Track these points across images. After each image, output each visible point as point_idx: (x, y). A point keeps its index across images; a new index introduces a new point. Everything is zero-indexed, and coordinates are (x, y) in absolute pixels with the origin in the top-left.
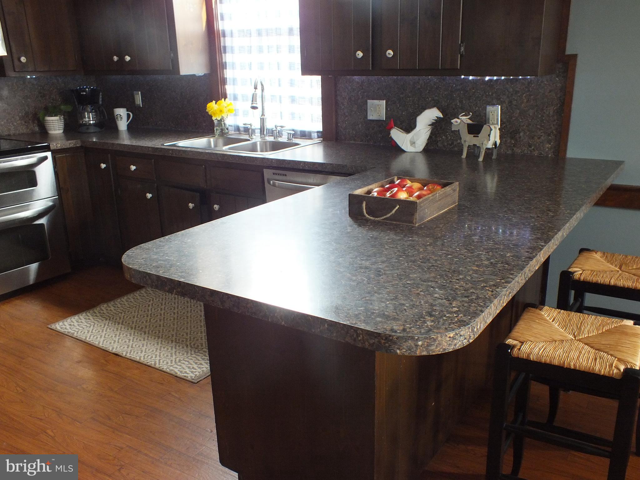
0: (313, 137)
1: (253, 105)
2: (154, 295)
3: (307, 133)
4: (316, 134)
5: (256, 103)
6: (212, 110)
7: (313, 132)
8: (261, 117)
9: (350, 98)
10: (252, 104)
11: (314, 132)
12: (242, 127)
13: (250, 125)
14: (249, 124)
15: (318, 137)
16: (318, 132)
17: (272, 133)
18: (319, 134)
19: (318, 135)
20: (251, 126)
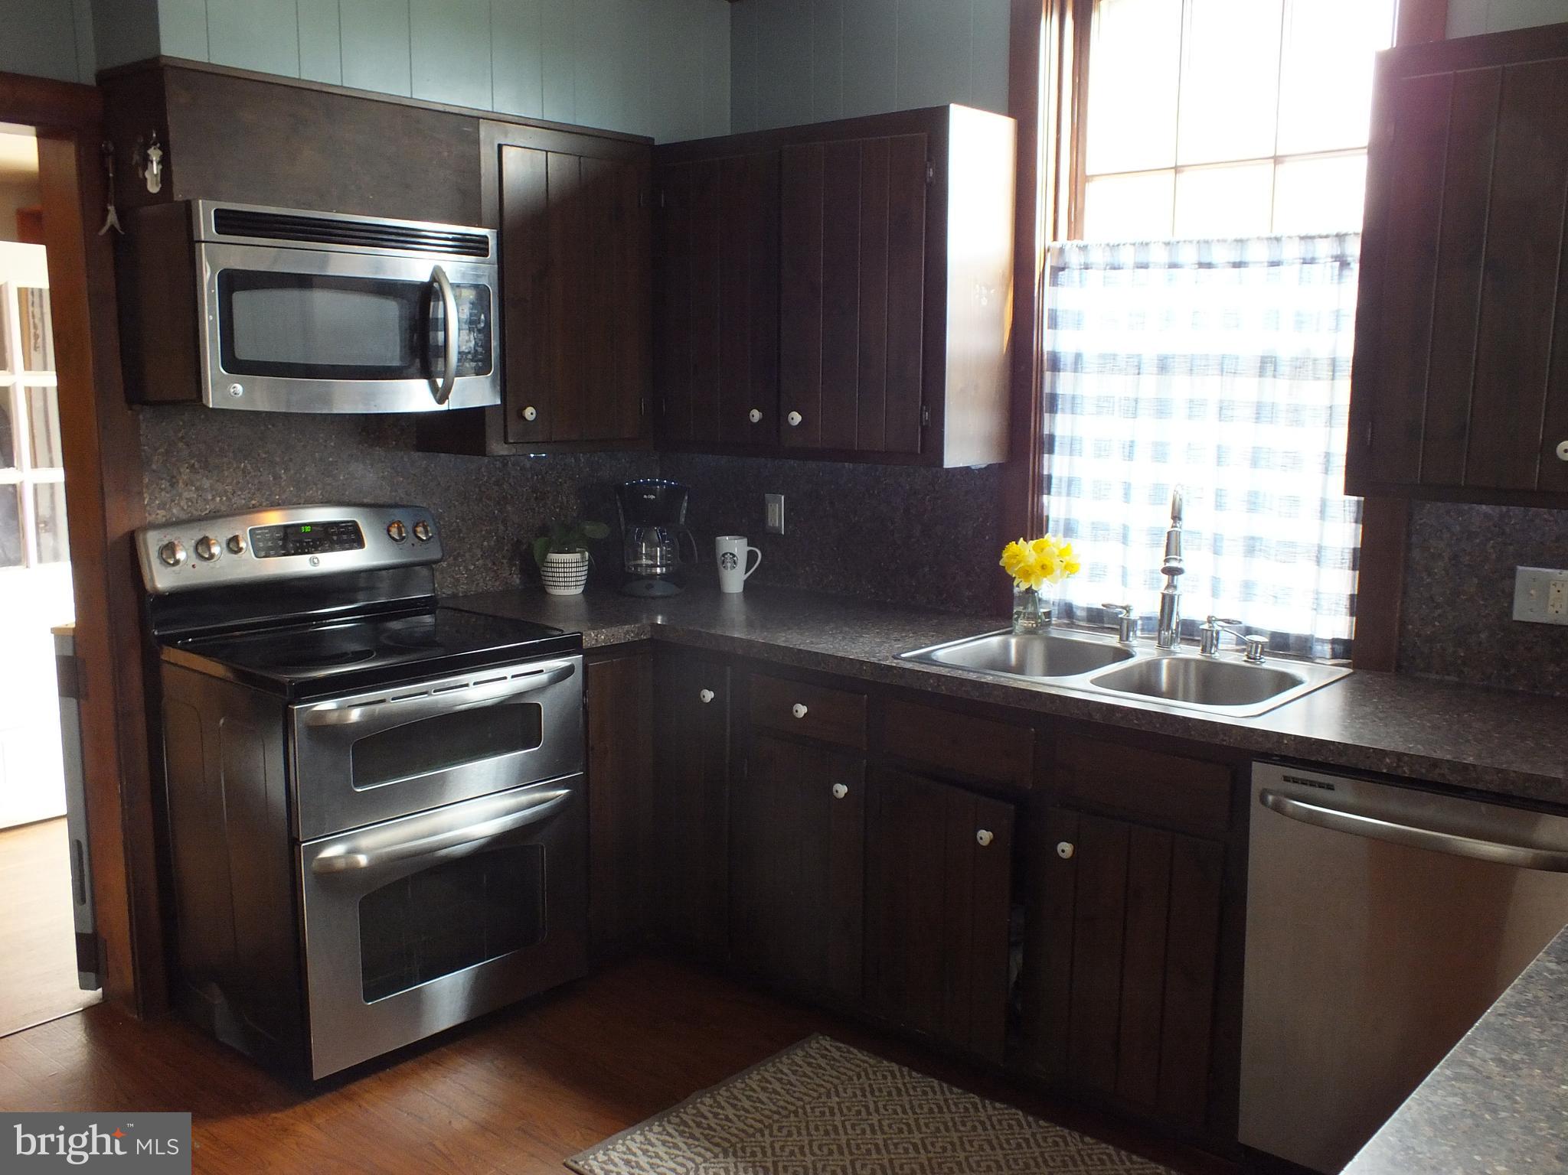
0: (1318, 655)
1: (1168, 565)
2: (835, 1073)
3: (1292, 640)
4: (1328, 648)
5: (1178, 558)
6: (1022, 565)
7: (1318, 640)
8: (1166, 592)
9: (1455, 557)
10: (1166, 561)
11: (1323, 641)
12: (1083, 609)
13: (1127, 609)
14: (1124, 605)
15: (1334, 656)
16: (1334, 641)
17: (1189, 632)
18: (1336, 646)
19: (1333, 649)
20: (1128, 612)
